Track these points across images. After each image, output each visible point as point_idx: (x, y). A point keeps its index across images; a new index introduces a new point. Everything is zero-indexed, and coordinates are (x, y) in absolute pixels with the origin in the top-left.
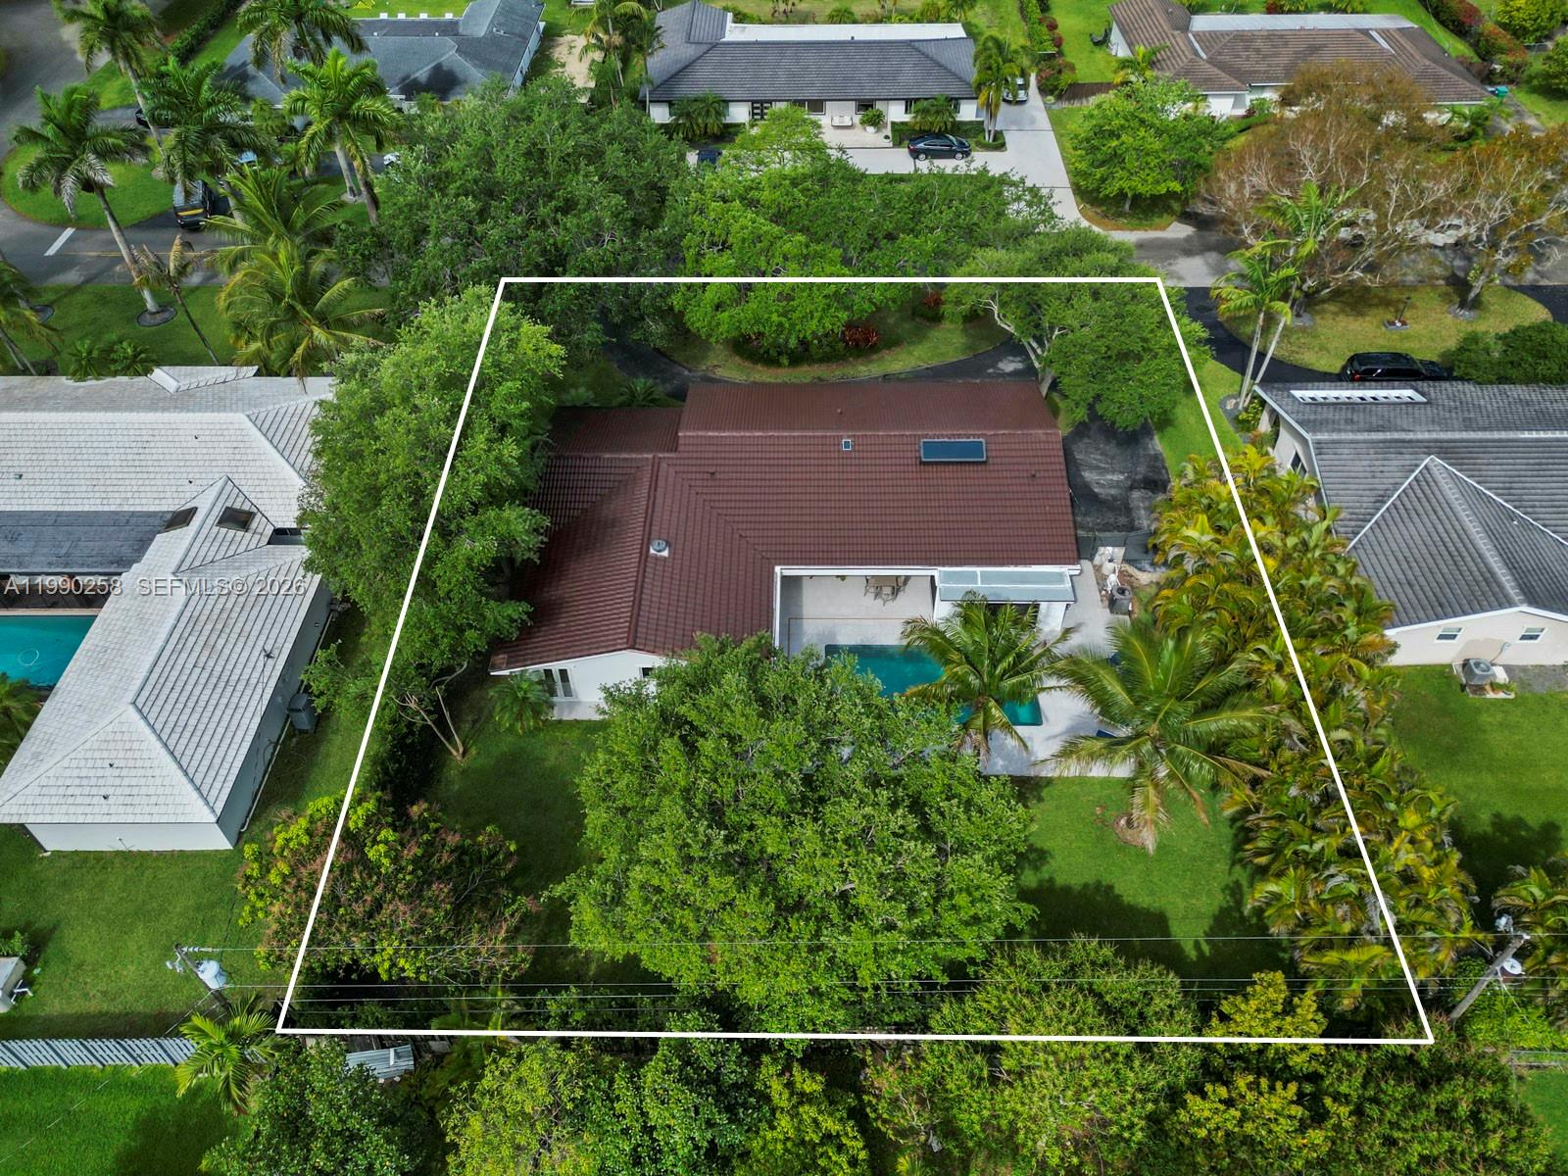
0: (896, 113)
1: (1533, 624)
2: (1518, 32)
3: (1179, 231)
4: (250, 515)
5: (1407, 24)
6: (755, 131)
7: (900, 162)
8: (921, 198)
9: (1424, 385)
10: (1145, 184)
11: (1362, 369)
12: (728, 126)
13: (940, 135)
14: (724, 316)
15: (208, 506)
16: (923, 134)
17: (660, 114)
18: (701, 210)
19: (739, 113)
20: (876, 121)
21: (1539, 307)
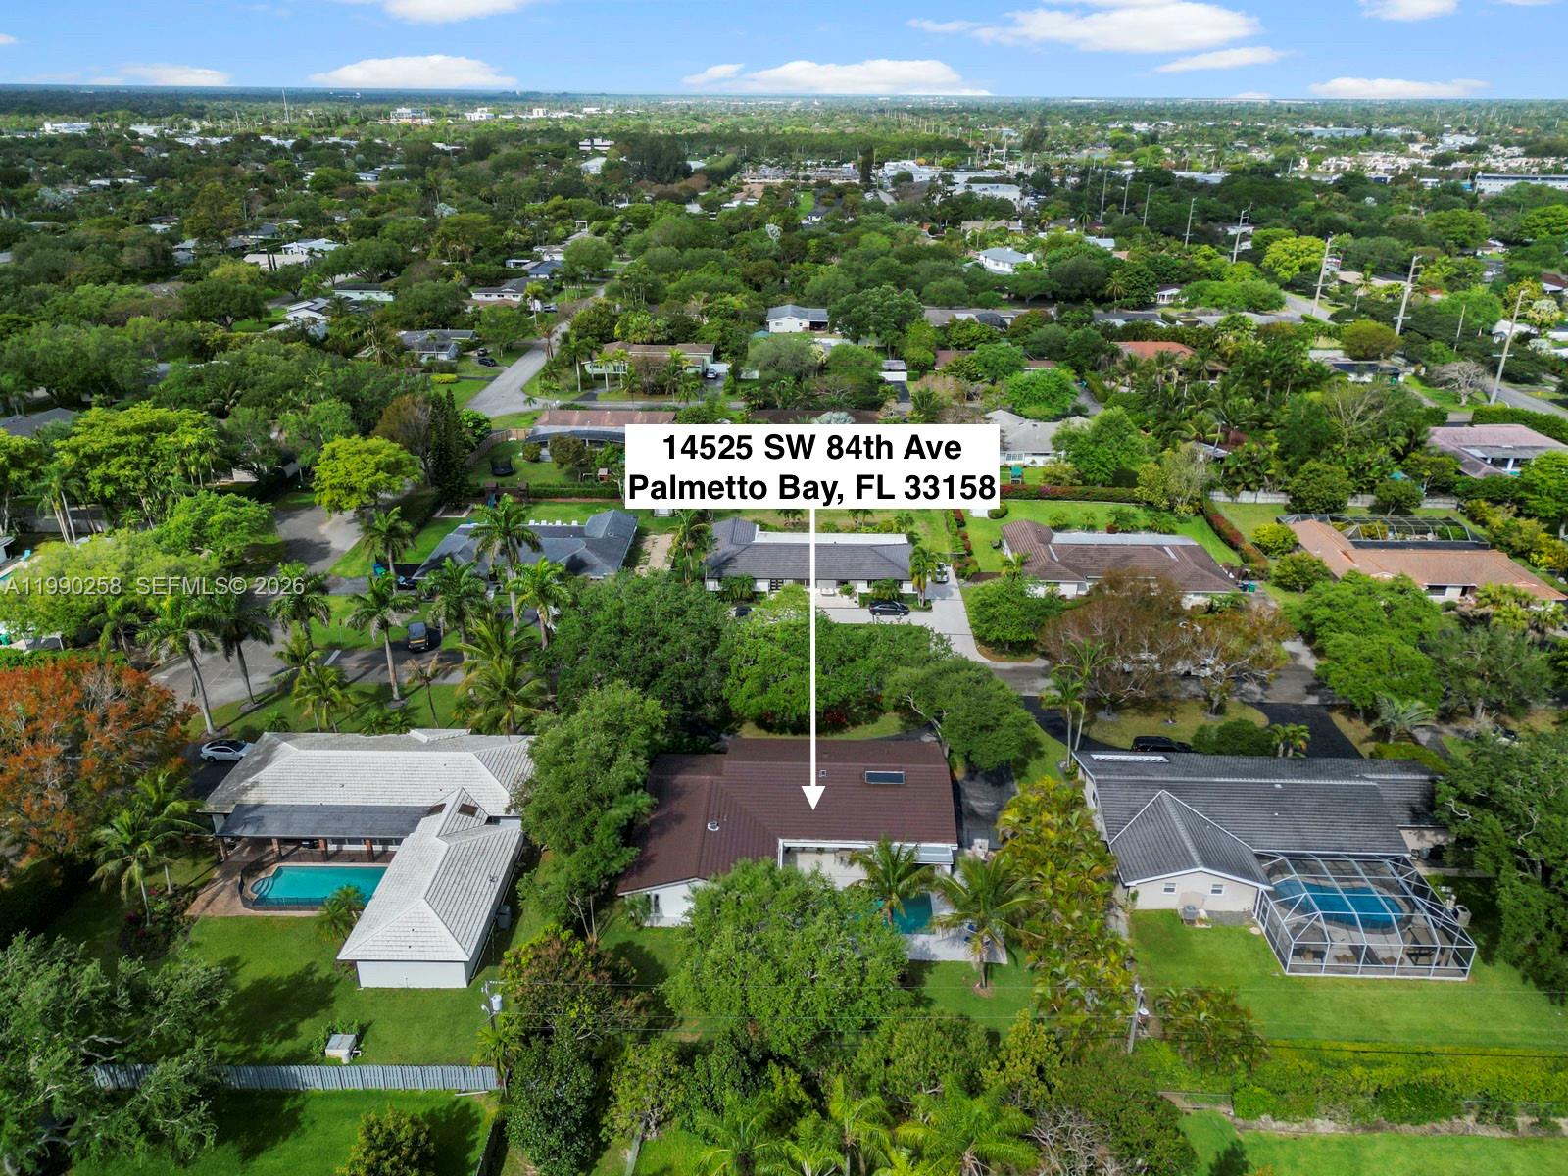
0: (862, 588)
1: (1218, 881)
2: (1266, 550)
3: (1040, 663)
4: (476, 808)
5: (1191, 543)
6: (773, 597)
7: (864, 616)
8: (871, 638)
9: (1171, 754)
10: (1011, 635)
11: (1143, 744)
12: (755, 593)
13: (889, 601)
14: (752, 701)
15: (451, 802)
16: (879, 601)
17: (712, 586)
18: (741, 643)
19: (763, 586)
20: (849, 592)
21: (1261, 714)
